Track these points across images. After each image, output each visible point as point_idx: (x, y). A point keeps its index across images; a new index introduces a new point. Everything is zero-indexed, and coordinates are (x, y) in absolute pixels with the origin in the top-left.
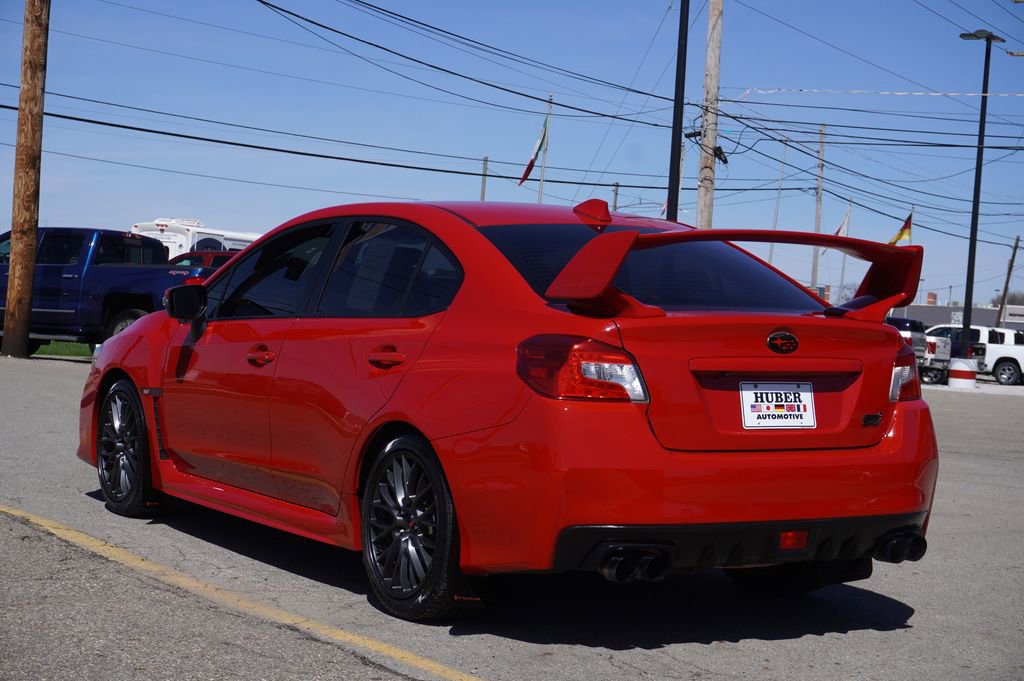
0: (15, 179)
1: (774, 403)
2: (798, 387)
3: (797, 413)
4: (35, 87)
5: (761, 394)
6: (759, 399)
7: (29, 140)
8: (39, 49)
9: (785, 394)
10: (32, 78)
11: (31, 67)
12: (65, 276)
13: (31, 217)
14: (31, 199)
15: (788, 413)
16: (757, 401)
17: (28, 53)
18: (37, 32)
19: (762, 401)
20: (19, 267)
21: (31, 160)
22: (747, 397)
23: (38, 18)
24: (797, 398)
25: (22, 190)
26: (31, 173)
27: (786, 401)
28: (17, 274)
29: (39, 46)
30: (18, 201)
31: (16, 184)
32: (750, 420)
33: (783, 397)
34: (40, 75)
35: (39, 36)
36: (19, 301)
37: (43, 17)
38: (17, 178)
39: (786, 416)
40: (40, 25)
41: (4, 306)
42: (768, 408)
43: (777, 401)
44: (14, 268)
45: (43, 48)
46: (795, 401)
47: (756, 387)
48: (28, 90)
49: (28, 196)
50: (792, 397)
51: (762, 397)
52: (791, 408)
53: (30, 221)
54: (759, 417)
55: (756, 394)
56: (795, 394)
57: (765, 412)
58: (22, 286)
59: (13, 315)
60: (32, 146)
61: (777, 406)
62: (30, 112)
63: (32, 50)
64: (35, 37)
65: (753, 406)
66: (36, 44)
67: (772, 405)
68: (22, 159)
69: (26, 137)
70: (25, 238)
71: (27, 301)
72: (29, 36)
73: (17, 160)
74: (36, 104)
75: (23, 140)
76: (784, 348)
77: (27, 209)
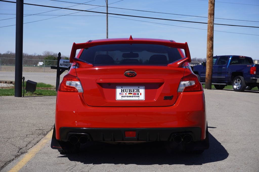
0: (207, 44)
1: (128, 92)
2: (139, 87)
3: (137, 95)
4: (211, 20)
5: (124, 90)
6: (123, 91)
7: (210, 33)
8: (212, 10)
9: (133, 90)
10: (210, 17)
11: (210, 15)
12: (223, 68)
13: (211, 53)
14: (211, 48)
15: (133, 96)
16: (122, 92)
17: (209, 11)
18: (211, 5)
19: (124, 92)
20: (208, 66)
21: (211, 39)
22: (118, 91)
23: (211, 2)
24: (138, 91)
25: (209, 47)
26: (211, 42)
27: (133, 92)
28: (208, 68)
29: (212, 9)
30: (208, 49)
31: (207, 45)
32: (119, 97)
33: (132, 91)
34: (212, 16)
35: (212, 6)
36: (209, 75)
37: (213, 1)
38: (208, 43)
39: (133, 97)
40: (212, 3)
41: (205, 76)
42: (126, 94)
43: (130, 92)
44: (207, 66)
45: (213, 9)
46: (137, 92)
47: (122, 87)
48: (209, 21)
49: (210, 48)
50: (136, 91)
51: (124, 91)
52: (135, 94)
53: (211, 54)
54: (122, 97)
55: (122, 90)
56: (137, 90)
57: (124, 95)
58: (209, 71)
59: (207, 78)
60: (211, 35)
61: (129, 93)
62: (210, 26)
63: (210, 10)
64: (211, 7)
65: (120, 93)
66: (211, 9)
67: (127, 93)
68: (208, 39)
69: (209, 33)
70: (210, 59)
71: (210, 75)
72: (209, 7)
73: (207, 39)
74: (211, 24)
75: (208, 33)
76: (130, 76)
77: (210, 51)
